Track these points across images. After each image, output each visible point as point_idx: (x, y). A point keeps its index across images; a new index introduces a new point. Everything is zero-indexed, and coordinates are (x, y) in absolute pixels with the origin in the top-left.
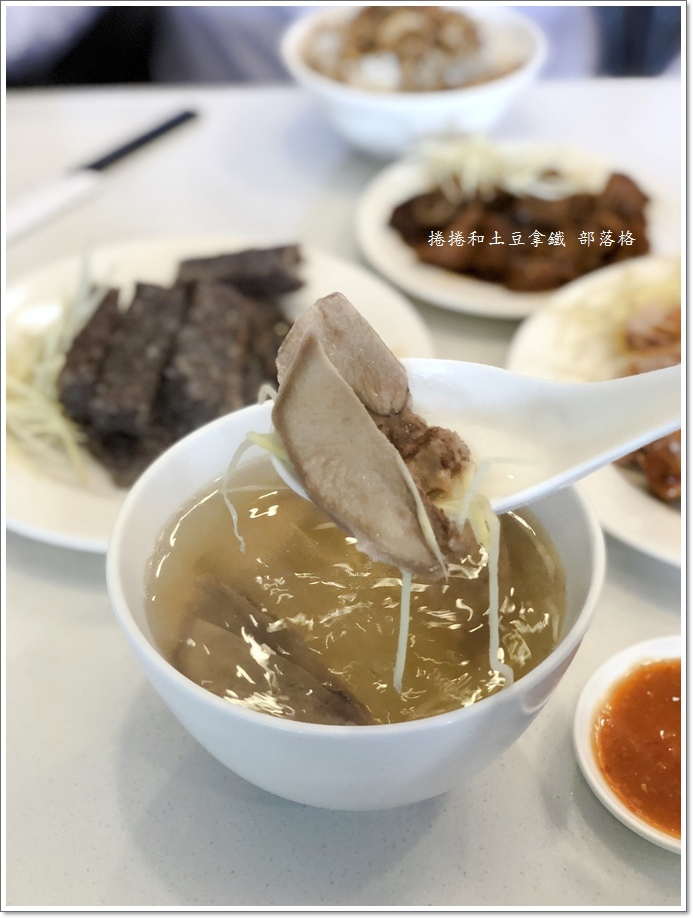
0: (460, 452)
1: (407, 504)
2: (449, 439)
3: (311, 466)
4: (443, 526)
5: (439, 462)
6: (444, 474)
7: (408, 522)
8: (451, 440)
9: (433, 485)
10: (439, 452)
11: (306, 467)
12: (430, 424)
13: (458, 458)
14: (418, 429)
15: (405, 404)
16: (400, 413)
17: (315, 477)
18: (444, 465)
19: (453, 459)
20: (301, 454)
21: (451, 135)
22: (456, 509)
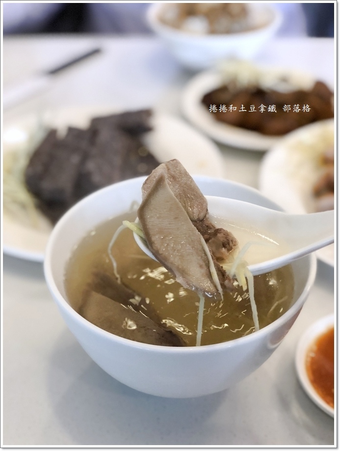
0: (232, 241)
1: (205, 262)
2: (227, 235)
3: (156, 238)
4: (222, 274)
5: (221, 245)
6: (224, 250)
7: (204, 270)
8: (228, 235)
9: (218, 255)
10: (222, 239)
11: (153, 239)
12: (218, 227)
13: (231, 244)
14: (211, 228)
15: (205, 216)
16: (202, 221)
17: (157, 244)
18: (224, 246)
19: (229, 244)
20: (151, 232)
21: (232, 58)
22: (230, 267)
